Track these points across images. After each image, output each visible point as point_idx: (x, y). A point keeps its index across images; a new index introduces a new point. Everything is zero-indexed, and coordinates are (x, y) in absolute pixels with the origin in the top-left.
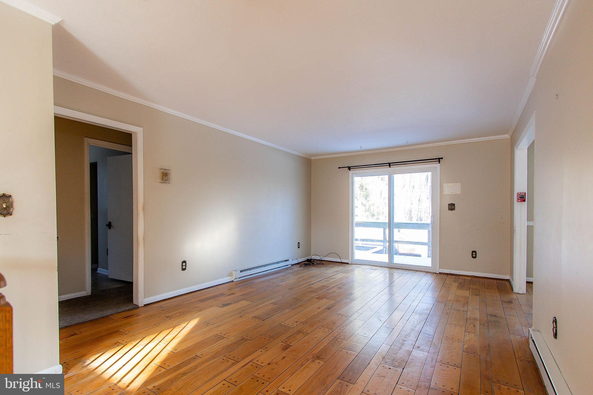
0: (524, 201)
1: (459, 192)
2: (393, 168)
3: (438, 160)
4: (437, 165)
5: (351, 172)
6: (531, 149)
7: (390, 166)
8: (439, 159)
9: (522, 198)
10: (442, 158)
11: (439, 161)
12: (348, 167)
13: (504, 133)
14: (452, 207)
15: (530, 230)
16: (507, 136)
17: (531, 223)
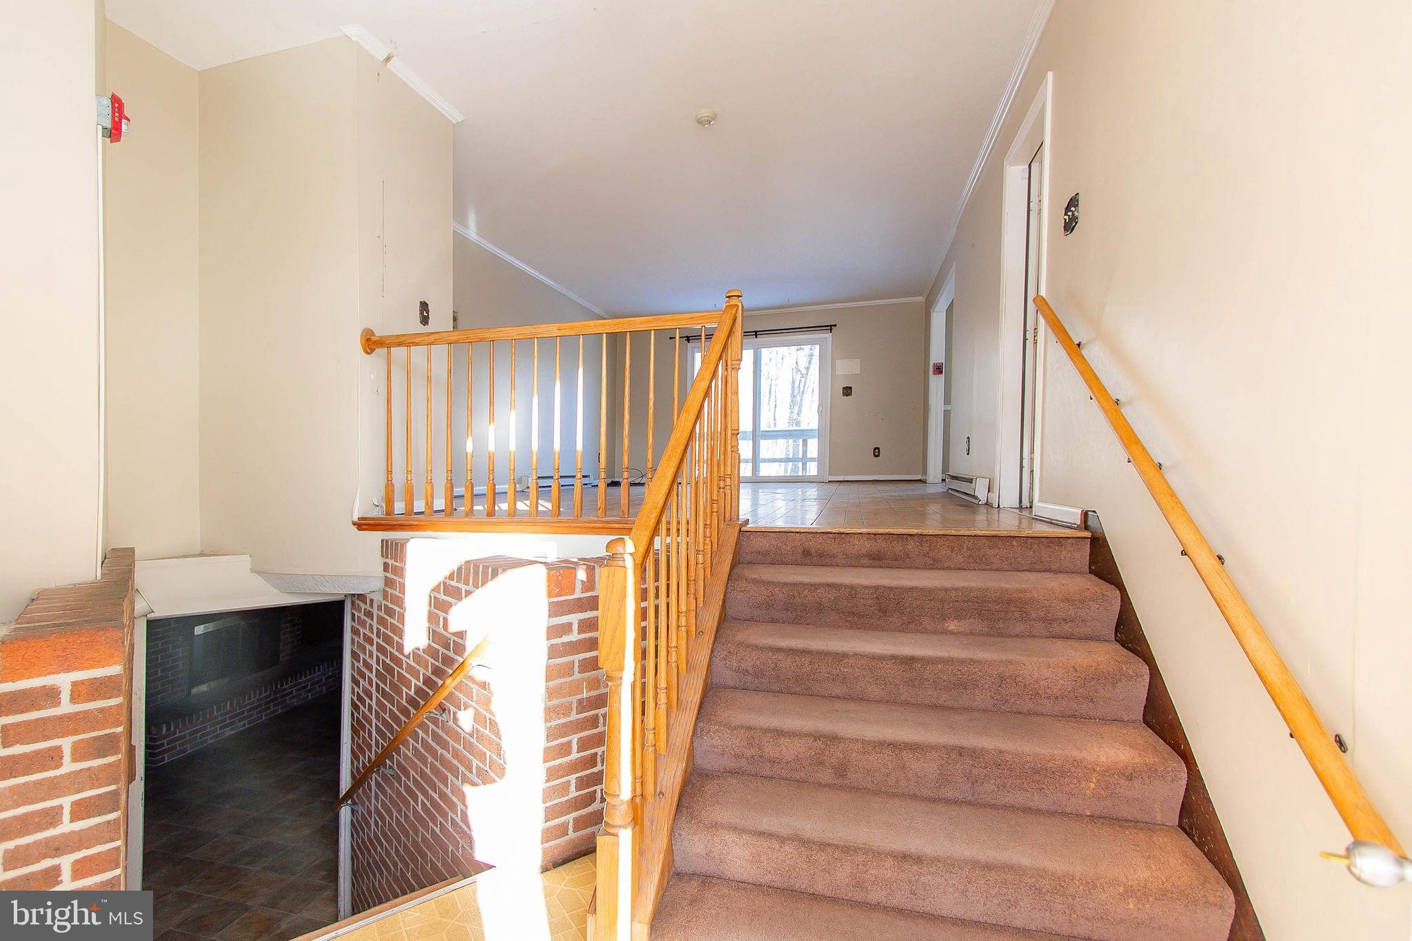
0: (941, 372)
1: (858, 371)
2: (761, 339)
3: (829, 328)
4: (828, 336)
5: (690, 345)
6: (950, 311)
7: (756, 335)
8: (831, 326)
9: (938, 370)
10: (835, 325)
11: (831, 329)
12: (687, 337)
13: (915, 295)
14: (847, 391)
15: (947, 414)
16: (921, 299)
17: (948, 407)
